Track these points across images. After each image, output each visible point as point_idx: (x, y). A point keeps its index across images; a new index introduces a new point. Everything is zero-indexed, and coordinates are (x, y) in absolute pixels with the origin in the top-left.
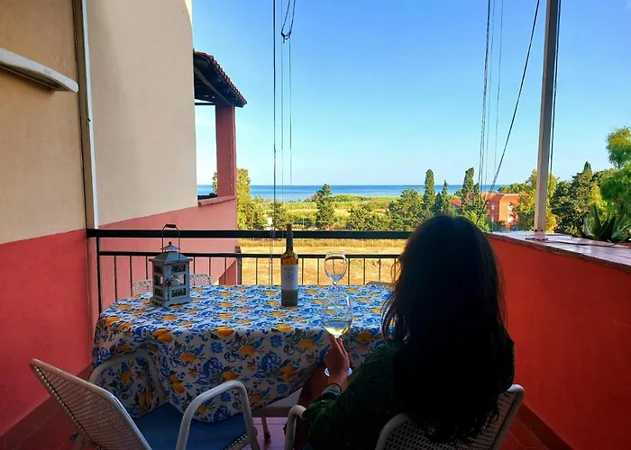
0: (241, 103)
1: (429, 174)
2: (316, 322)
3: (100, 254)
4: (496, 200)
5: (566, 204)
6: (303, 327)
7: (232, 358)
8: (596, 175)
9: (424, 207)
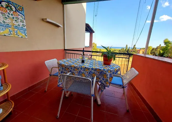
0: (94, 32)
1: (127, 46)
2: (101, 67)
3: (66, 53)
4: (139, 50)
5: (154, 52)
6: (98, 68)
7: (84, 71)
8: (162, 47)
9: (125, 51)
